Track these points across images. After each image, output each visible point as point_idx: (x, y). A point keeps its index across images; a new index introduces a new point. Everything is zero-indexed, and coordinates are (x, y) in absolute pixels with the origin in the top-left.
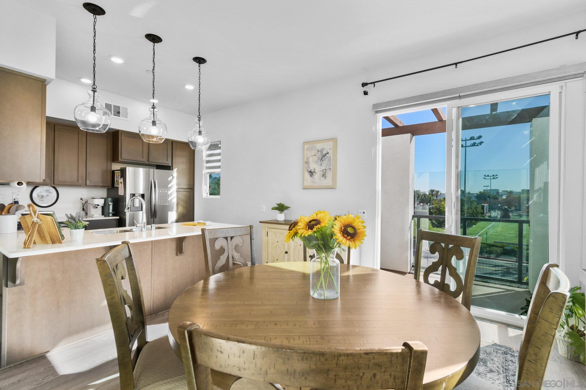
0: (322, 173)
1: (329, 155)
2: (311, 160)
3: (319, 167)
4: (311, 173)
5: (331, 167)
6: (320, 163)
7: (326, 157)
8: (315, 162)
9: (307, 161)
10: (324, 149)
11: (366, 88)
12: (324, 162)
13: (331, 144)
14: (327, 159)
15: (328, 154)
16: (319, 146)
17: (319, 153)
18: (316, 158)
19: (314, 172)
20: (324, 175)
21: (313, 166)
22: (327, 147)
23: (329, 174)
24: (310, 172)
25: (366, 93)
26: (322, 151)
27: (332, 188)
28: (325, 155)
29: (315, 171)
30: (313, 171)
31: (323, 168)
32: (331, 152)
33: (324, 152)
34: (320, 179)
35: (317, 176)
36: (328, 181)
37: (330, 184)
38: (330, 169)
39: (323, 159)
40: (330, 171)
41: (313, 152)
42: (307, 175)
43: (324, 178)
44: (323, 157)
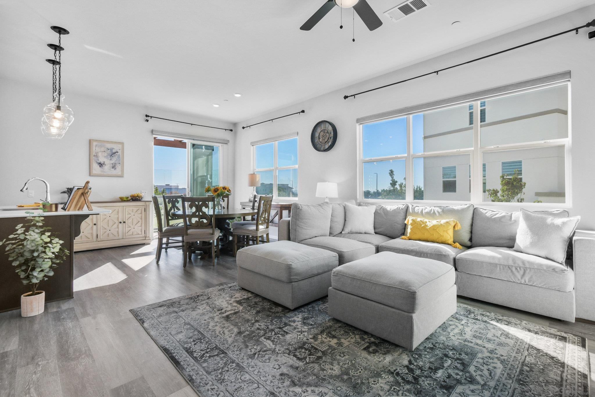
0: (111, 165)
1: (119, 153)
2: (100, 154)
3: (108, 161)
4: (101, 165)
5: (120, 162)
6: (110, 158)
7: (115, 154)
8: (105, 157)
9: (95, 154)
10: (113, 148)
11: (148, 118)
12: (114, 158)
13: (120, 146)
14: (117, 156)
15: (117, 153)
16: (109, 146)
17: (109, 150)
18: (106, 154)
19: (103, 164)
20: (114, 167)
21: (101, 160)
22: (116, 148)
23: (119, 167)
24: (100, 163)
25: (147, 121)
26: (111, 150)
27: (121, 176)
28: (115, 153)
29: (105, 163)
30: (102, 163)
31: (112, 162)
32: (120, 152)
33: (114, 151)
34: (110, 170)
35: (106, 168)
36: (118, 171)
37: (120, 173)
38: (119, 163)
39: (113, 155)
40: (119, 164)
41: (103, 149)
42: (95, 166)
43: (113, 169)
44: (113, 154)
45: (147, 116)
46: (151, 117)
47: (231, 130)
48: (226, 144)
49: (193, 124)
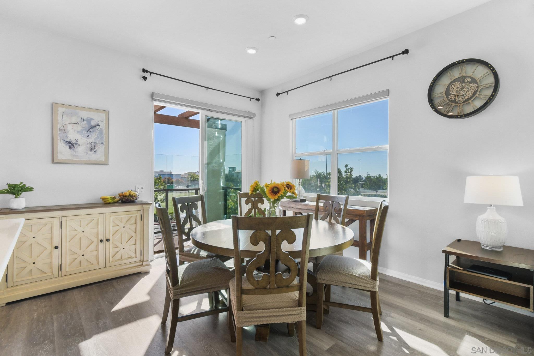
0: (89, 146)
1: (101, 127)
2: (69, 127)
3: (84, 138)
4: (71, 145)
5: (104, 141)
6: (86, 135)
7: (95, 129)
8: (78, 132)
9: (62, 128)
10: (92, 119)
12: (93, 135)
13: (103, 115)
14: (97, 132)
15: (98, 127)
16: (86, 115)
17: (85, 122)
18: (80, 128)
19: (76, 144)
20: (93, 149)
21: (72, 137)
22: (97, 118)
23: (101, 149)
24: (69, 143)
26: (89, 120)
27: (105, 163)
28: (95, 126)
29: (78, 142)
30: (73, 142)
31: (91, 140)
32: (103, 125)
33: (93, 123)
34: (87, 153)
35: (81, 150)
36: (99, 156)
37: (103, 159)
38: (102, 143)
39: (91, 130)
40: (101, 145)
41: (74, 120)
42: (62, 147)
43: (92, 152)
44: (91, 128)
45: (144, 71)
46: (151, 73)
47: (258, 100)
48: (251, 118)
49: (209, 88)
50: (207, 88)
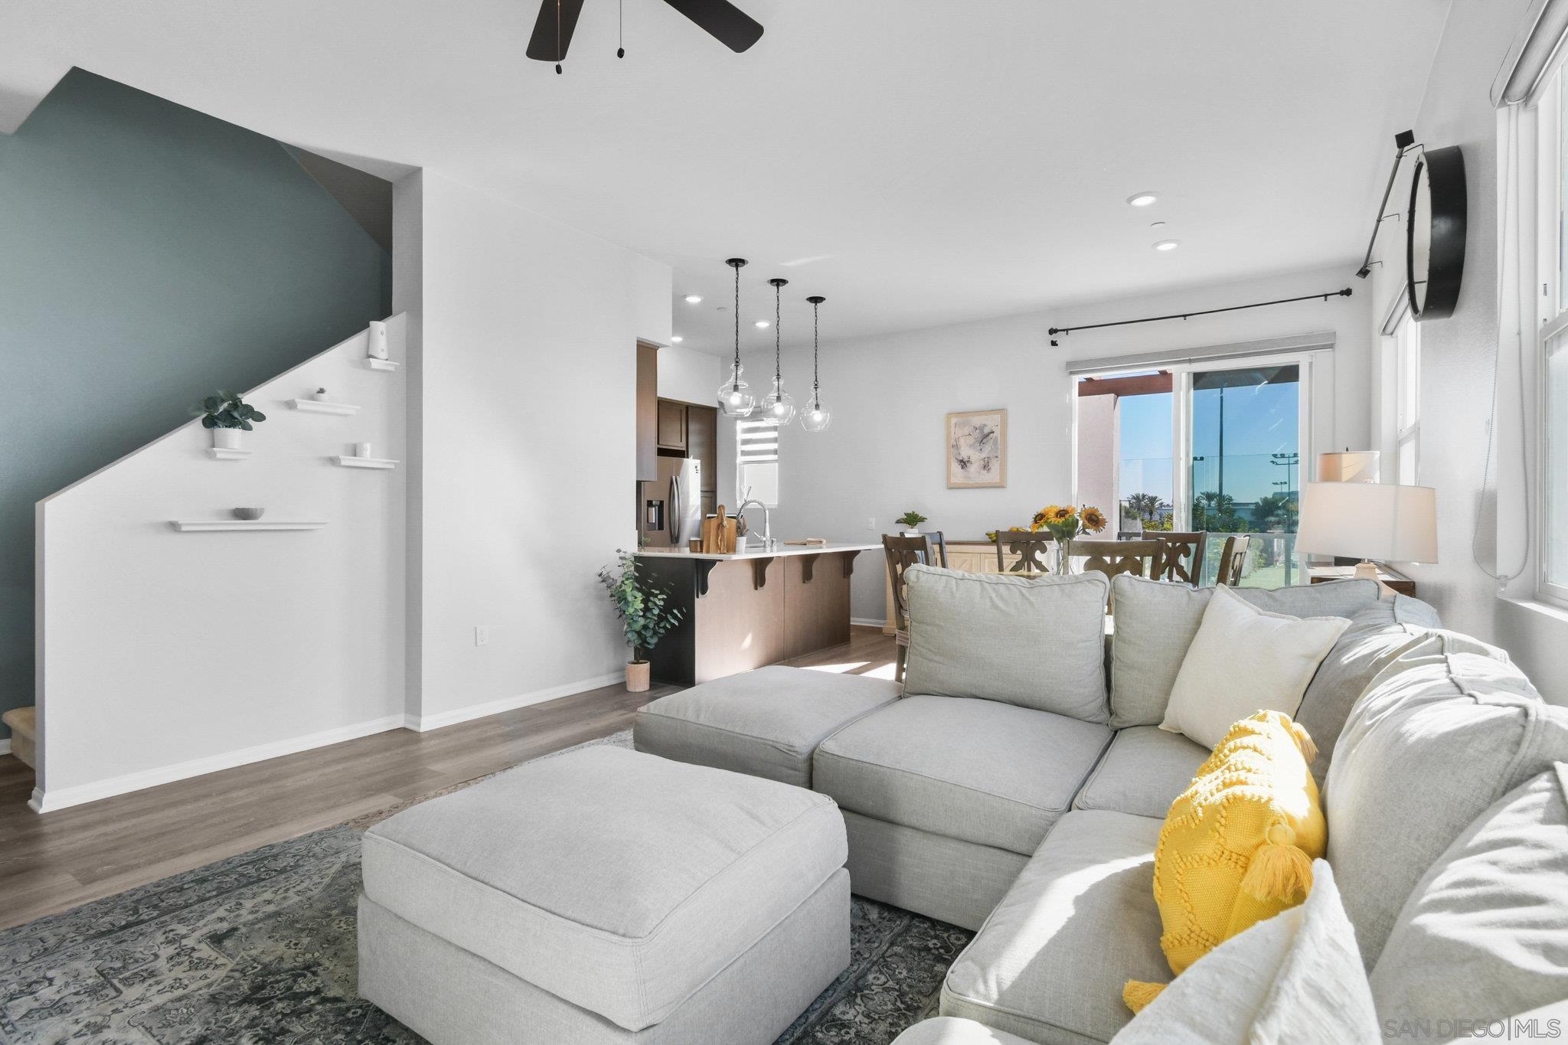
0: (982, 463)
1: (995, 434)
2: (962, 442)
3: (977, 453)
4: (964, 463)
5: (999, 454)
6: (979, 448)
7: (988, 438)
8: (971, 446)
9: (955, 443)
10: (985, 425)
11: (1054, 337)
12: (986, 446)
13: (997, 417)
14: (991, 441)
15: (992, 435)
16: (977, 421)
17: (978, 431)
18: (971, 440)
19: (968, 461)
20: (986, 467)
21: (965, 452)
22: (991, 422)
23: (995, 466)
24: (962, 461)
25: (1054, 343)
26: (982, 428)
27: (1000, 486)
28: (988, 435)
29: (971, 460)
30: (966, 459)
31: (984, 455)
32: (997, 434)
33: (986, 431)
34: (980, 473)
35: (973, 468)
36: (993, 476)
37: (997, 480)
38: (996, 457)
39: (984, 441)
40: (996, 459)
41: (967, 430)
42: (956, 467)
43: (986, 471)
44: (984, 437)
45: (1052, 331)
46: (1065, 331)
47: (1348, 292)
48: (1331, 346)
49: (1190, 315)
50: (1185, 316)
